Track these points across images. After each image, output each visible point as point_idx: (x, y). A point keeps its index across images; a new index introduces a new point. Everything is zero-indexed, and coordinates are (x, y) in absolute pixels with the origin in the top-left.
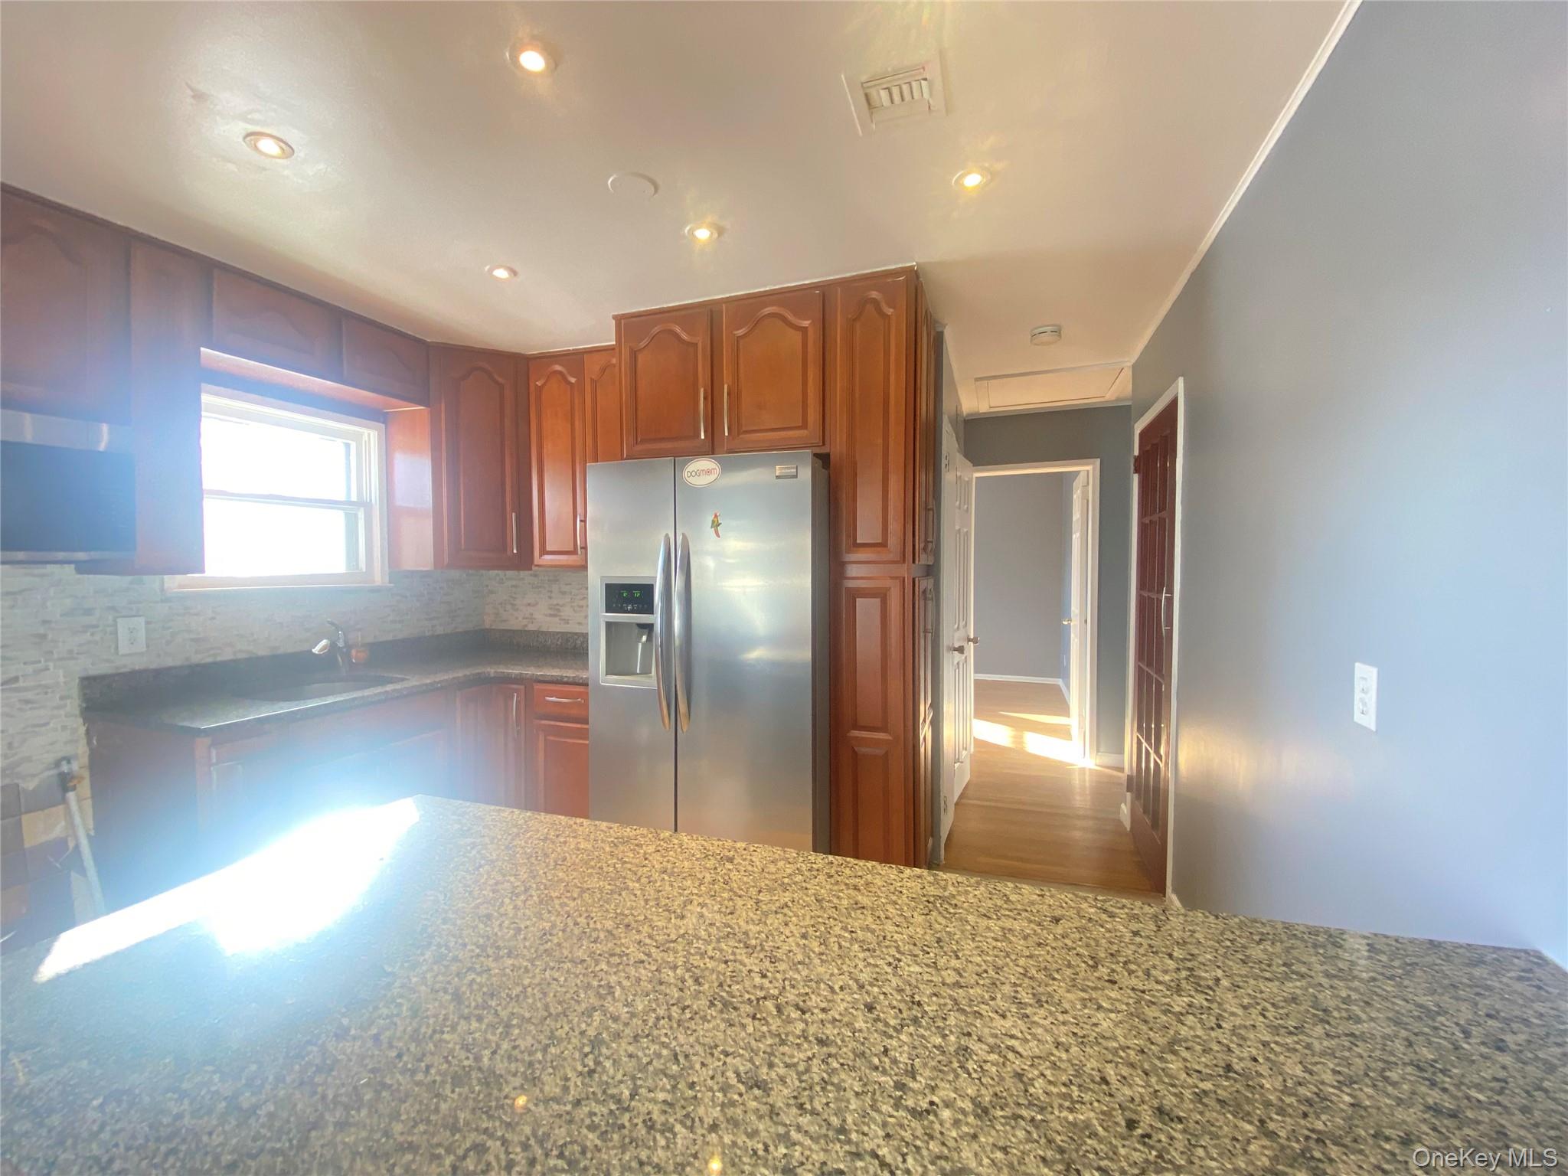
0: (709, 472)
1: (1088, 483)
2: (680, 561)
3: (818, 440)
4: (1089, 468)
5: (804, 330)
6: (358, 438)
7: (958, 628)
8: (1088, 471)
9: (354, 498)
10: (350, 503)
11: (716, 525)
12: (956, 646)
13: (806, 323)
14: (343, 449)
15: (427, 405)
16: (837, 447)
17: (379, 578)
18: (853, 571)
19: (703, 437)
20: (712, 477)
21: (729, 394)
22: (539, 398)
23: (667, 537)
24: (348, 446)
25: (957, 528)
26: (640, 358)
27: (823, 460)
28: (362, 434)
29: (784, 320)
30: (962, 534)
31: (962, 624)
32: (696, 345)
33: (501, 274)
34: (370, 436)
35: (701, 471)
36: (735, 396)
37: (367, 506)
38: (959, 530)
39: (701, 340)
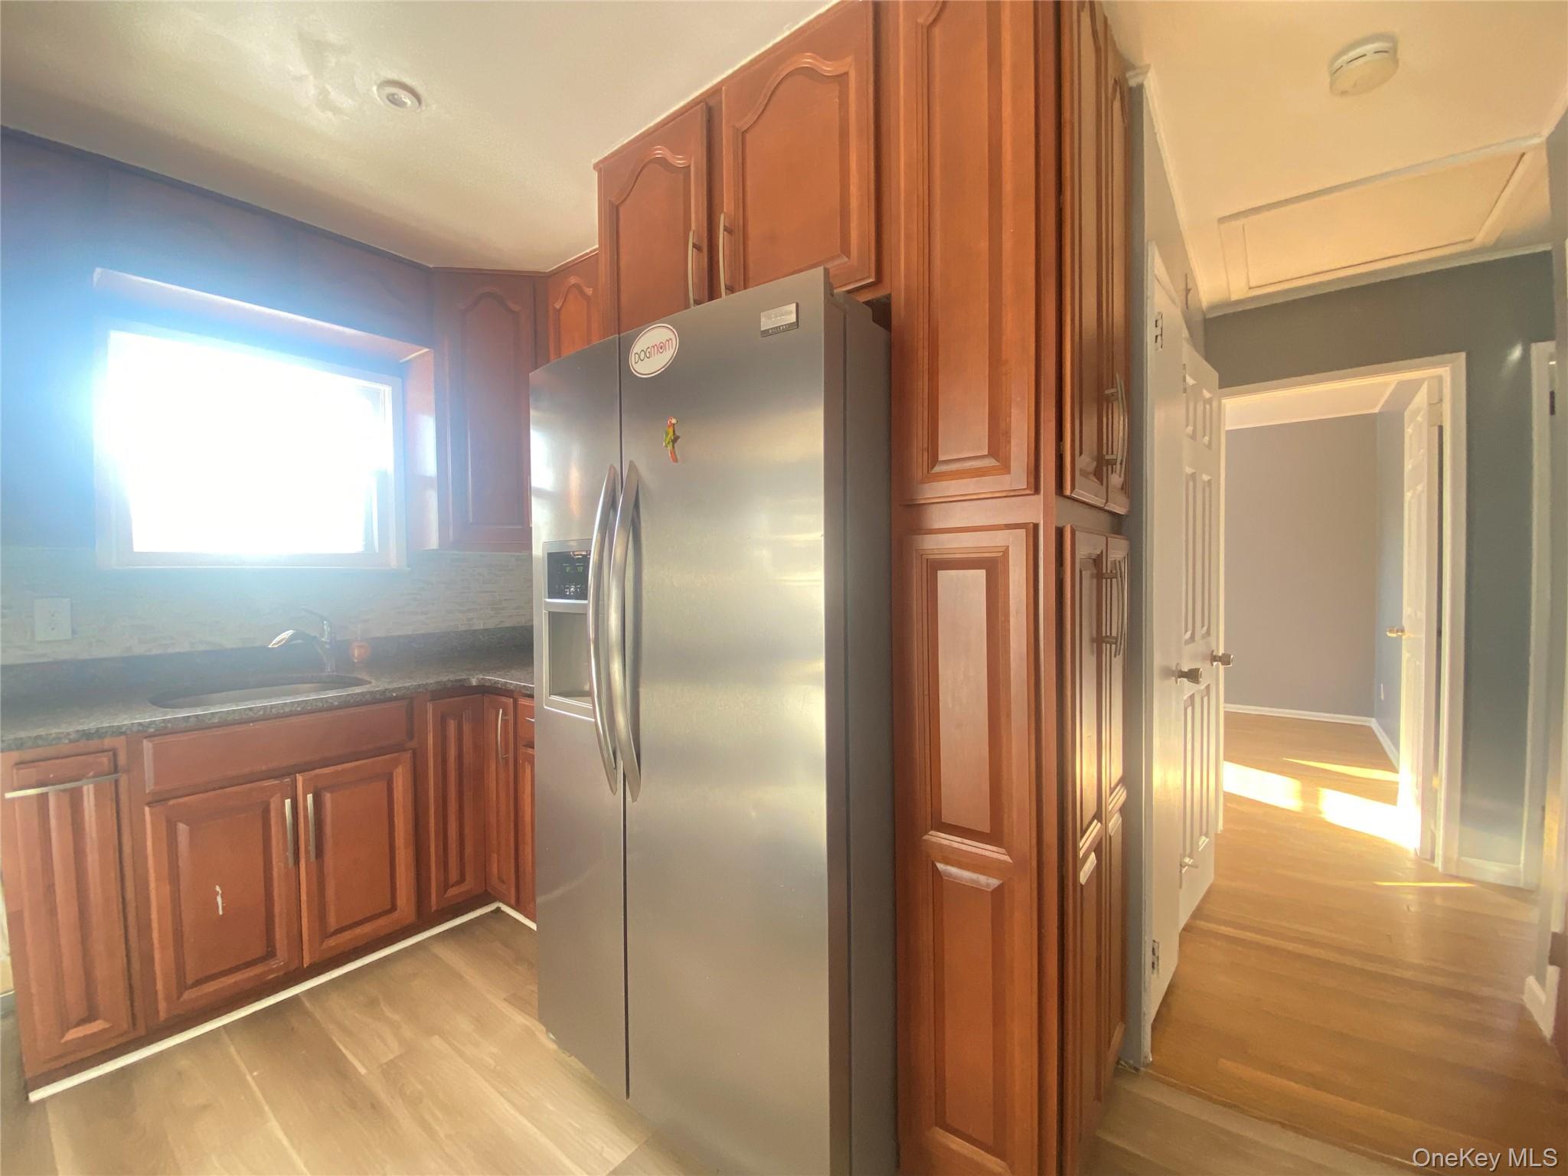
0: (661, 347)
1: (1441, 400)
4: (1444, 371)
5: (842, 78)
7: (1192, 638)
8: (1440, 379)
12: (1185, 669)
13: (845, 64)
15: (430, 345)
17: (394, 559)
20: (666, 355)
21: (729, 231)
22: (558, 325)
25: (1189, 470)
26: (622, 214)
28: (377, 391)
30: (1199, 486)
31: (1201, 631)
32: (688, 168)
35: (652, 348)
36: (738, 230)
38: (1193, 476)
39: (694, 156)
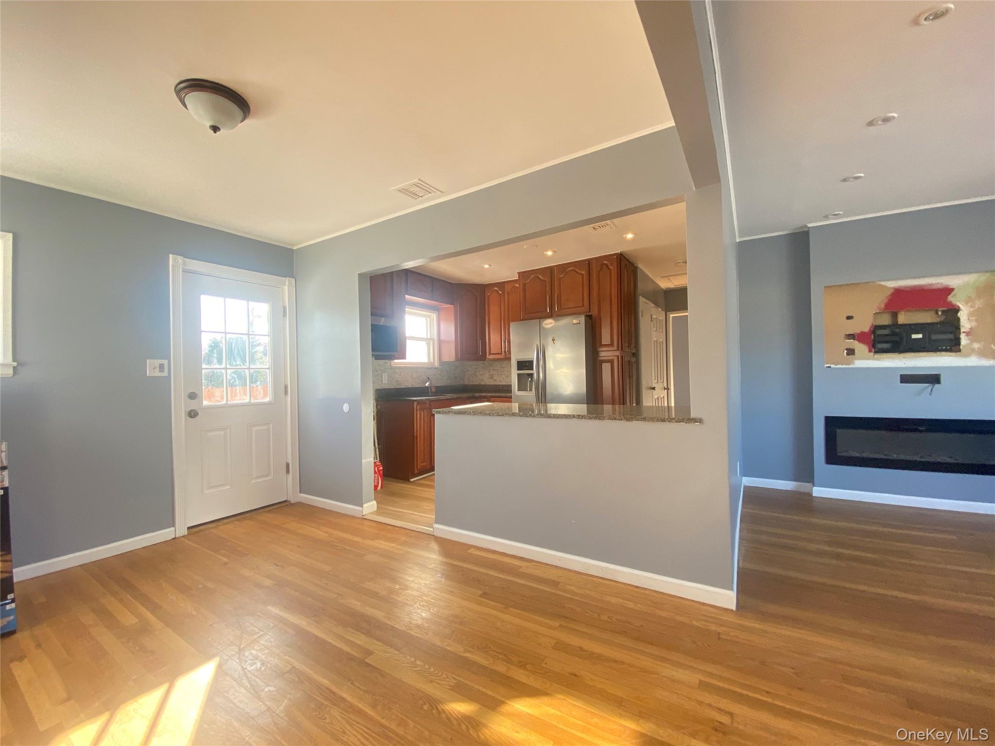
0: (551, 323)
2: (542, 353)
3: (587, 310)
5: (582, 275)
6: (430, 317)
7: (658, 382)
9: (429, 337)
10: (427, 339)
11: (553, 340)
12: (652, 387)
13: (583, 272)
14: (425, 321)
15: (453, 304)
16: (595, 312)
17: (437, 364)
18: (602, 354)
19: (548, 311)
20: (552, 325)
21: (557, 297)
22: (489, 299)
23: (537, 345)
24: (426, 319)
25: (654, 339)
26: (527, 286)
27: (589, 317)
28: (431, 315)
29: (576, 272)
30: (658, 342)
31: (661, 381)
32: (545, 281)
33: (487, 266)
34: (434, 316)
35: (549, 323)
36: (559, 297)
37: (433, 340)
38: (656, 340)
39: (548, 279)
